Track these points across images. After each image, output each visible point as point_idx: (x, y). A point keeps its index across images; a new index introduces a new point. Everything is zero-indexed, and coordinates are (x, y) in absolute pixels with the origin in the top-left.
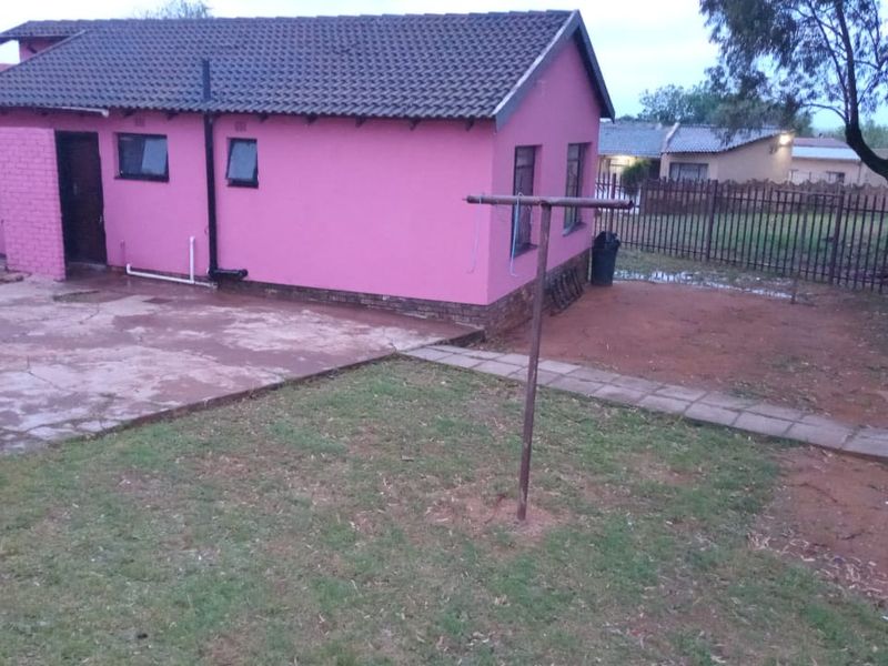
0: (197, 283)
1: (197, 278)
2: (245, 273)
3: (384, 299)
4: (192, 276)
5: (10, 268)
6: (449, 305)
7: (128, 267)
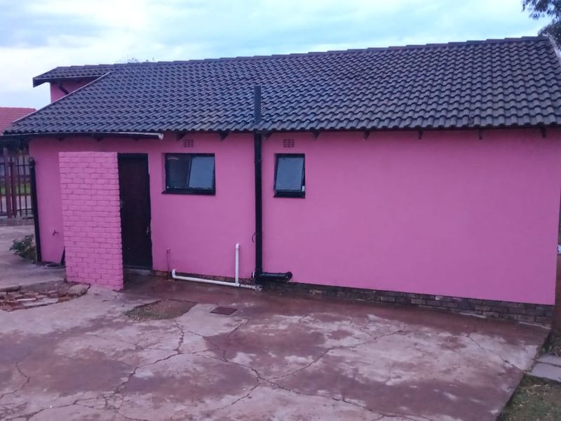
0: (242, 286)
1: (242, 281)
2: (290, 275)
3: (437, 299)
4: (237, 280)
5: (69, 280)
6: (509, 305)
7: (174, 272)
